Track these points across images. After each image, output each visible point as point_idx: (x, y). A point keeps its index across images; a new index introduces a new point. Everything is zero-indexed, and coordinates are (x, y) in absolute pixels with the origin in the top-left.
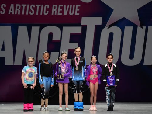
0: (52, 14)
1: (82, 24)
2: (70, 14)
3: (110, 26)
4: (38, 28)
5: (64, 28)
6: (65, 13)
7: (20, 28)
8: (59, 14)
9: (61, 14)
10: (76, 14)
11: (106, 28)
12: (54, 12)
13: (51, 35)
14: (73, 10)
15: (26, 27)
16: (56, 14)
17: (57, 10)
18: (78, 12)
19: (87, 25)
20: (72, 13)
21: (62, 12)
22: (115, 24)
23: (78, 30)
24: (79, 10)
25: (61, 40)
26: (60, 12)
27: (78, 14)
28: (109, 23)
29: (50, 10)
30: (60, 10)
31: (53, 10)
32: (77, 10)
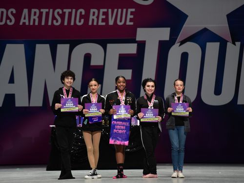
0: (90, 23)
1: (137, 39)
2: (119, 23)
3: (182, 43)
4: (67, 46)
5: (109, 46)
6: (111, 23)
7: (38, 46)
8: (100, 23)
9: (104, 24)
10: (128, 23)
11: (177, 45)
12: (93, 20)
13: (88, 57)
14: (124, 17)
15: (47, 46)
16: (95, 24)
17: (98, 17)
18: (131, 20)
19: (145, 41)
20: (121, 21)
21: (106, 20)
22: (191, 39)
23: (131, 49)
24: (132, 17)
25: (104, 66)
26: (103, 20)
27: (132, 23)
28: (180, 38)
29: (86, 17)
30: (102, 17)
31: (91, 17)
32: (130, 16)
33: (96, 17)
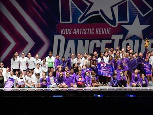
0: (96, 33)
1: (112, 38)
2: (106, 33)
3: (127, 40)
4: (88, 41)
5: (102, 41)
6: (103, 33)
7: (79, 41)
8: (99, 33)
9: (101, 33)
10: (109, 33)
11: (125, 40)
12: (97, 32)
13: (95, 45)
14: (107, 31)
15: (82, 41)
16: (98, 33)
17: (99, 31)
18: (110, 32)
19: (114, 39)
20: (106, 32)
21: (101, 32)
22: (130, 38)
23: (110, 42)
24: (110, 31)
25: (101, 47)
26: (100, 32)
27: (110, 33)
28: (126, 38)
29: (95, 31)
30: (100, 31)
31: (96, 31)
32: (109, 31)
33: (98, 31)
